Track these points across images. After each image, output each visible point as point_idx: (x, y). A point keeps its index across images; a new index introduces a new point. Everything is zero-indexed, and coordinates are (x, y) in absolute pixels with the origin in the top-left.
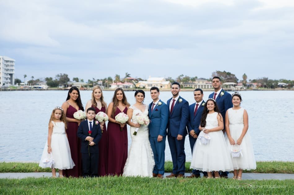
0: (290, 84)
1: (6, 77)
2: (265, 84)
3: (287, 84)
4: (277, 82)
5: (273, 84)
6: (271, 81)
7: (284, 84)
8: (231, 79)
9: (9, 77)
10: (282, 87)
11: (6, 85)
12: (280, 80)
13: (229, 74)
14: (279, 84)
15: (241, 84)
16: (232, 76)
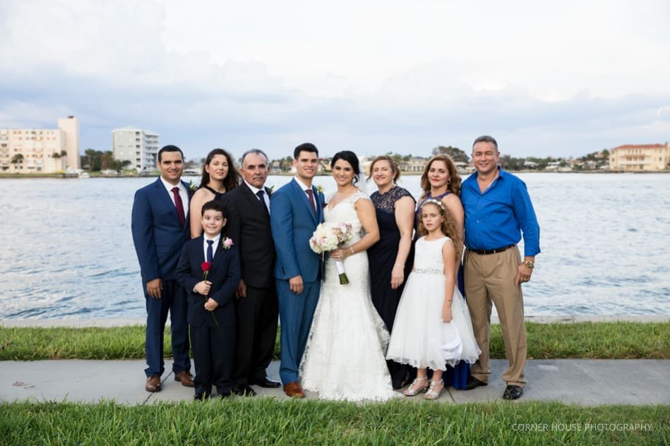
0: (541, 163)
1: (148, 157)
2: (506, 164)
3: (538, 164)
4: (522, 161)
5: (518, 164)
6: (515, 160)
7: (532, 164)
8: (459, 157)
9: (152, 157)
10: (530, 168)
11: (147, 170)
12: (527, 159)
13: (456, 150)
14: (526, 163)
15: (473, 164)
16: (460, 153)
